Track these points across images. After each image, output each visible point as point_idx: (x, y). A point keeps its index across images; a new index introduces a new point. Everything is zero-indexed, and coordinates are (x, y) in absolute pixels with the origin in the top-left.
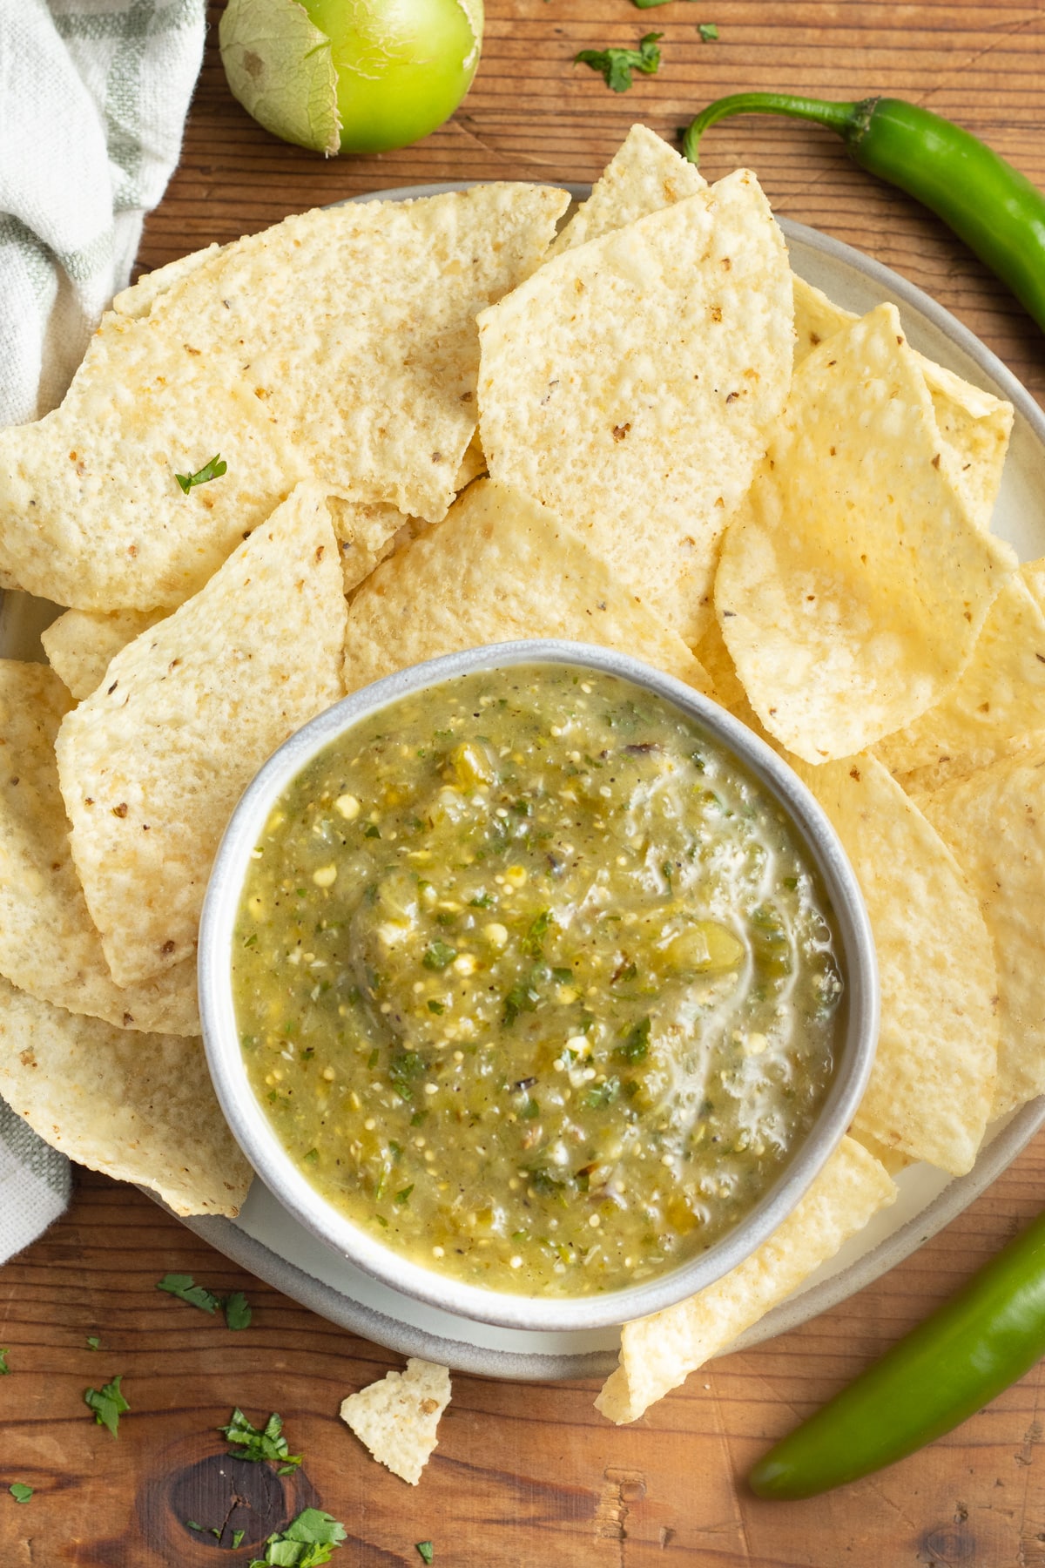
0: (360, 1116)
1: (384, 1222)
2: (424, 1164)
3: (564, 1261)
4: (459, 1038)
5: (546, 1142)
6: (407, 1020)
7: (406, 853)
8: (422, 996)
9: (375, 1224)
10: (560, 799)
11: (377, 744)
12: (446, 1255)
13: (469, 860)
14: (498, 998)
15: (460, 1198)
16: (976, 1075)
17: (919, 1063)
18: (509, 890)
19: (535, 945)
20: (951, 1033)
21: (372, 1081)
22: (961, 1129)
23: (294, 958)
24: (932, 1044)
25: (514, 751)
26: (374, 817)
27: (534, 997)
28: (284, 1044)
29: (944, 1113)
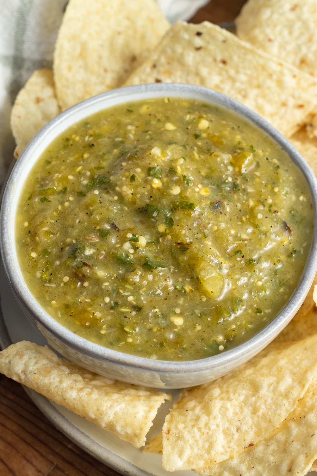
0: (73, 173)
1: (30, 198)
2: (62, 203)
3: (42, 274)
4: (124, 194)
5: (93, 245)
6: (122, 171)
7: (194, 150)
8: (135, 172)
9: (28, 196)
10: (248, 200)
11: (236, 127)
12: (26, 228)
13: (203, 173)
14: (148, 201)
15: (53, 221)
16: (213, 453)
17: (206, 425)
18: (197, 190)
19: (178, 206)
20: (226, 432)
21: (90, 171)
22: (185, 457)
23: (130, 127)
24: (218, 426)
25: (259, 178)
26: (204, 135)
27: (155, 214)
28: (91, 136)
29: (189, 447)
